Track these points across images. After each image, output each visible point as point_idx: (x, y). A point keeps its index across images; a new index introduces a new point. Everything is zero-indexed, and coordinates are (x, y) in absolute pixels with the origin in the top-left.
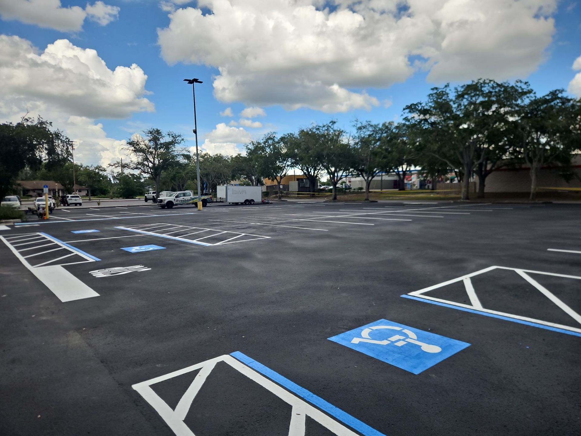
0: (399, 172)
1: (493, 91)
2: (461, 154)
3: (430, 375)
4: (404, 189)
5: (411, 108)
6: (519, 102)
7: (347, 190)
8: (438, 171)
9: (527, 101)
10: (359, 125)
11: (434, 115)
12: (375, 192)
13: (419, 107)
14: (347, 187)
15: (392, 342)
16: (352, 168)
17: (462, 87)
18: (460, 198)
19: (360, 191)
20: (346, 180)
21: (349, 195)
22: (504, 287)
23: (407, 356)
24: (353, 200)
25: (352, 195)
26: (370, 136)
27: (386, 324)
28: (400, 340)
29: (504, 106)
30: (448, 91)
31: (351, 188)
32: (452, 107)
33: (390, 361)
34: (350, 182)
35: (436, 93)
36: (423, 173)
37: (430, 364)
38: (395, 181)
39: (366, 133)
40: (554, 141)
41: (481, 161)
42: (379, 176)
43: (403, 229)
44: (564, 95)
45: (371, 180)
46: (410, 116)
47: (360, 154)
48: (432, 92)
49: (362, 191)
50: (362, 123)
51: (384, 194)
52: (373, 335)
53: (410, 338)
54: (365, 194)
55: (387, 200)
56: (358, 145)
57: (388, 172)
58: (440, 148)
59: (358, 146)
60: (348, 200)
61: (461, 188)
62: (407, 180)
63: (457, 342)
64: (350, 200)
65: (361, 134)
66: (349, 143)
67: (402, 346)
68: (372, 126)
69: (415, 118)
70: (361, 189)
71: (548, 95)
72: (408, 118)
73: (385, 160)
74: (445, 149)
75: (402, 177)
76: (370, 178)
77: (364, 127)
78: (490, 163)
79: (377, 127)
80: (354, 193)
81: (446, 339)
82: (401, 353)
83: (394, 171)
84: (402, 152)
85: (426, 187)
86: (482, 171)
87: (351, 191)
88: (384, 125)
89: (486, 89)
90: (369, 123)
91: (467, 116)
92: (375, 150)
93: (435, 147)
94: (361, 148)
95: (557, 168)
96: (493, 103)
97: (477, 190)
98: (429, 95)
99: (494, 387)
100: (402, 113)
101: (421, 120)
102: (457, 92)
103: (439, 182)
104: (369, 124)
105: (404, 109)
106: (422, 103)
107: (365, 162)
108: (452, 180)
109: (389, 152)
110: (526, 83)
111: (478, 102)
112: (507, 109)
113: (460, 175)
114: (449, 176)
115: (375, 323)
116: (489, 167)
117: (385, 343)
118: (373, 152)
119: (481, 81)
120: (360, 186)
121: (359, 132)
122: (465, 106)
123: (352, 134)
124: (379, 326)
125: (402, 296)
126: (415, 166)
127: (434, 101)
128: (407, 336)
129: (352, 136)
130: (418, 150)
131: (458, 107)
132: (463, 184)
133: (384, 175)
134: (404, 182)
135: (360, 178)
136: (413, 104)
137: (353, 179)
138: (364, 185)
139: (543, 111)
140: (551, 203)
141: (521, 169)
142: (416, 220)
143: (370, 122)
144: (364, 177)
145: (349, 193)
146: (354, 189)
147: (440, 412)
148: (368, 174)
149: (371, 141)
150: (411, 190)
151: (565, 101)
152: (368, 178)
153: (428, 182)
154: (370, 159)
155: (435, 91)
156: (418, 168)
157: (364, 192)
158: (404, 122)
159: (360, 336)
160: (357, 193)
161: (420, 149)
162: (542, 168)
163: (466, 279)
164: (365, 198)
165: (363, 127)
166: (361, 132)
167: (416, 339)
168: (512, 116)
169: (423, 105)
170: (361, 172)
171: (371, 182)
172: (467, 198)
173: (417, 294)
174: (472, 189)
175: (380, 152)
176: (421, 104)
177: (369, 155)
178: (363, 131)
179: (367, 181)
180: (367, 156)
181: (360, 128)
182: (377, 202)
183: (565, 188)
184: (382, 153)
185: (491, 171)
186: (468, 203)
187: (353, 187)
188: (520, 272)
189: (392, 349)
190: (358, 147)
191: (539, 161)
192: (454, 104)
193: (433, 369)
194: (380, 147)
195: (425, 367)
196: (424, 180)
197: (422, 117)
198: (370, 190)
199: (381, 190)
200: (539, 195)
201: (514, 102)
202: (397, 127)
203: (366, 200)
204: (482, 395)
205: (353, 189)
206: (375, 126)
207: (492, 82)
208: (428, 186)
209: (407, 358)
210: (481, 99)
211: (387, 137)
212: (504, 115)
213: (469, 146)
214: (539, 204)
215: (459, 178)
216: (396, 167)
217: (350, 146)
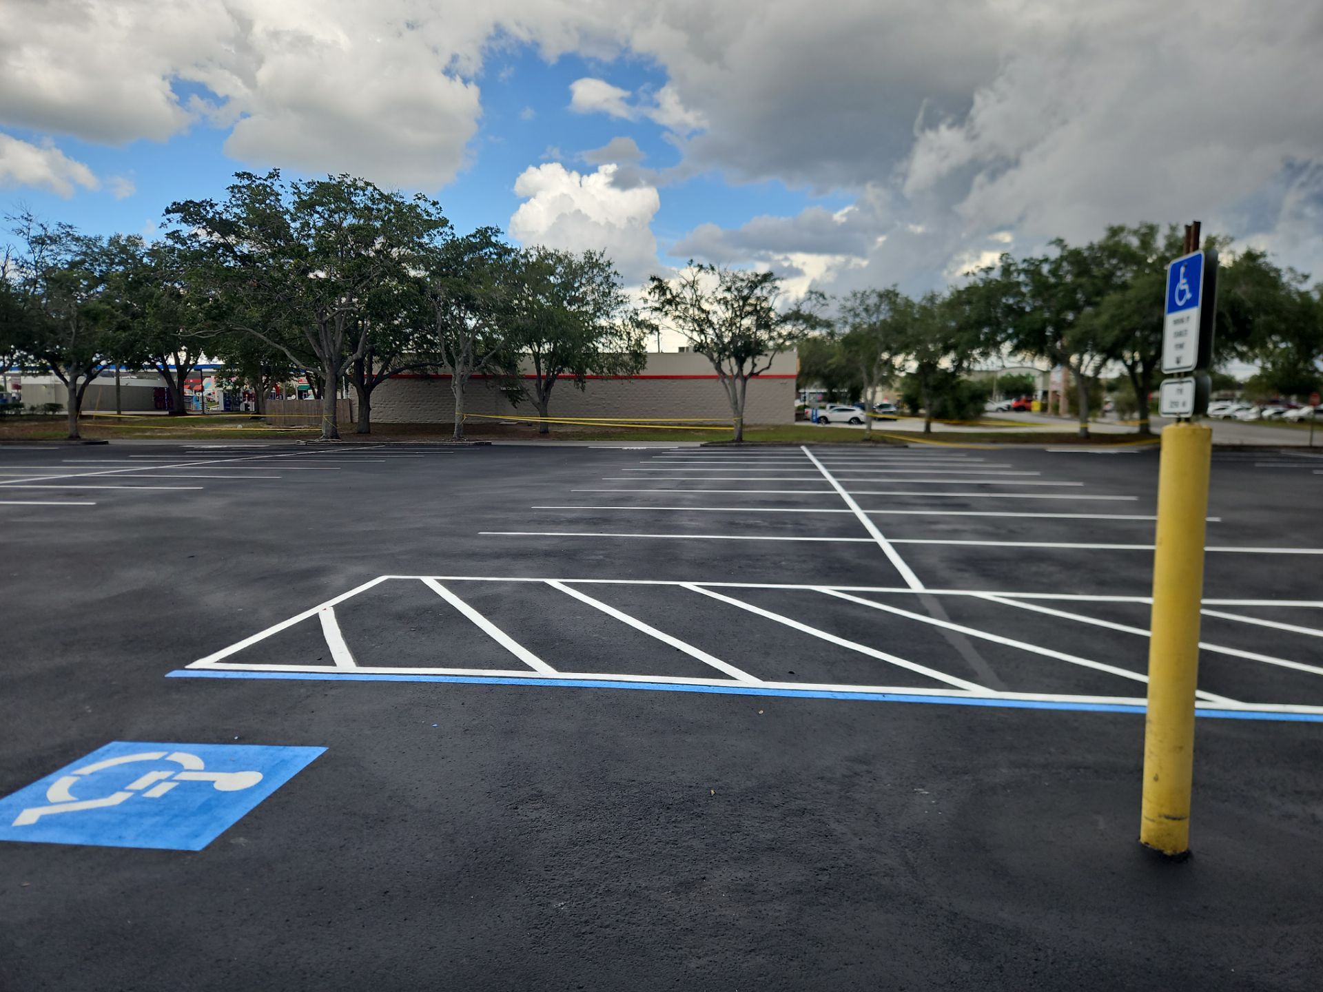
0: (166, 367)
1: (375, 207)
2: (316, 335)
3: (232, 841)
4: (183, 412)
5: (189, 211)
6: (426, 240)
7: (9, 409)
8: (268, 371)
9: (438, 242)
10: (36, 231)
11: (248, 238)
12: (98, 417)
13: (208, 212)
14: (10, 401)
15: (138, 792)
16: (20, 347)
17: (309, 185)
18: (318, 435)
19: (51, 413)
20: (5, 381)
21: (16, 424)
22: (400, 617)
23: (176, 816)
24: (31, 440)
25: (26, 424)
26: (73, 265)
27: (122, 753)
28: (159, 782)
29: (399, 244)
30: (276, 188)
31: (22, 406)
32: (289, 227)
33: (131, 840)
34: (17, 387)
35: (248, 187)
36: (232, 375)
37: (234, 816)
38: (158, 391)
39: (63, 257)
40: (490, 326)
41: (358, 354)
42: (110, 375)
43: (176, 511)
44: (501, 239)
45: (86, 384)
46: (186, 230)
47: (44, 312)
48: (237, 181)
49: (57, 413)
50: (45, 226)
51: (125, 423)
52: (81, 791)
53: (188, 770)
54: (68, 423)
55: (136, 438)
56: (38, 286)
57: (135, 366)
58: (267, 317)
59: (36, 288)
60: (13, 440)
61: (321, 412)
62: (190, 388)
63: (299, 750)
64: (19, 439)
65: (43, 258)
66: (7, 276)
67: (165, 796)
68: (78, 239)
69: (200, 238)
70: (55, 407)
71: (474, 236)
72: (181, 233)
73: (123, 335)
74: (280, 322)
75: (175, 380)
76: (81, 380)
77: (54, 240)
78: (377, 362)
79: (95, 245)
80: (30, 418)
81: (273, 750)
82: (160, 811)
83: (153, 366)
84: (171, 318)
85: (242, 408)
86: (363, 377)
87: (22, 413)
88: (114, 241)
89: (360, 200)
90: (68, 229)
91: (325, 251)
92: (91, 306)
93: (255, 314)
94: (48, 295)
95: (496, 377)
96: (376, 232)
97: (356, 419)
98: (233, 188)
99: (369, 821)
100: (164, 220)
101: (216, 246)
102: (299, 193)
103: (271, 396)
104: (68, 234)
105: (168, 211)
106: (216, 205)
107: (61, 336)
108: (301, 394)
109: (135, 316)
110: (434, 204)
111: (345, 224)
112: (403, 251)
113: (317, 383)
114: (294, 383)
115: (90, 756)
116: (376, 369)
117: (118, 798)
118: (85, 309)
119: (348, 181)
120: (53, 401)
121: (37, 250)
122: (318, 230)
123: (14, 254)
124: (103, 760)
125: (168, 675)
126: (210, 357)
127: (244, 204)
128: (178, 767)
129: (16, 260)
130: (214, 319)
131: (302, 228)
132: (325, 401)
133: (125, 374)
134: (183, 393)
135: (51, 379)
136: (191, 202)
137: (27, 380)
138: (65, 398)
139: (468, 265)
140: (489, 444)
141: (438, 377)
142: (213, 488)
143: (70, 227)
144: (61, 377)
145: (17, 418)
146: (32, 409)
147: (251, 915)
148: (72, 368)
149: (78, 279)
150: (204, 414)
151: (504, 251)
152: (75, 379)
153: (244, 397)
154: (78, 328)
155: (246, 182)
156: (217, 361)
157: (65, 417)
158: (170, 242)
159: (42, 800)
160: (44, 418)
161: (218, 314)
162: (472, 377)
163: (326, 613)
164: (68, 433)
165: (50, 238)
166: (45, 253)
167: (202, 768)
168: (414, 268)
169: (219, 208)
170: (53, 363)
171: (87, 389)
172: (335, 435)
173: (209, 664)
174: (343, 417)
175: (105, 311)
176: (212, 206)
177: (72, 316)
178: (52, 251)
179: (72, 387)
180: (68, 319)
181: (40, 241)
182: (106, 443)
183: (511, 418)
184: (113, 316)
185: (380, 378)
186: (339, 445)
187: (28, 401)
188: (430, 581)
189: (140, 808)
190: (35, 290)
191: (466, 363)
192: (294, 220)
193: (241, 827)
194: (107, 298)
195: (222, 826)
196: (235, 391)
197: (216, 237)
198: (84, 413)
199: (119, 413)
200: (469, 429)
201: (416, 239)
202: (152, 253)
203: (72, 437)
204: (344, 846)
205: (27, 406)
206: (89, 242)
207: (370, 189)
208: (247, 406)
209: (175, 821)
210: (350, 221)
211: (125, 275)
212: (399, 263)
213: (332, 320)
214: (470, 446)
215: (316, 390)
216: (160, 355)
217: (9, 286)
